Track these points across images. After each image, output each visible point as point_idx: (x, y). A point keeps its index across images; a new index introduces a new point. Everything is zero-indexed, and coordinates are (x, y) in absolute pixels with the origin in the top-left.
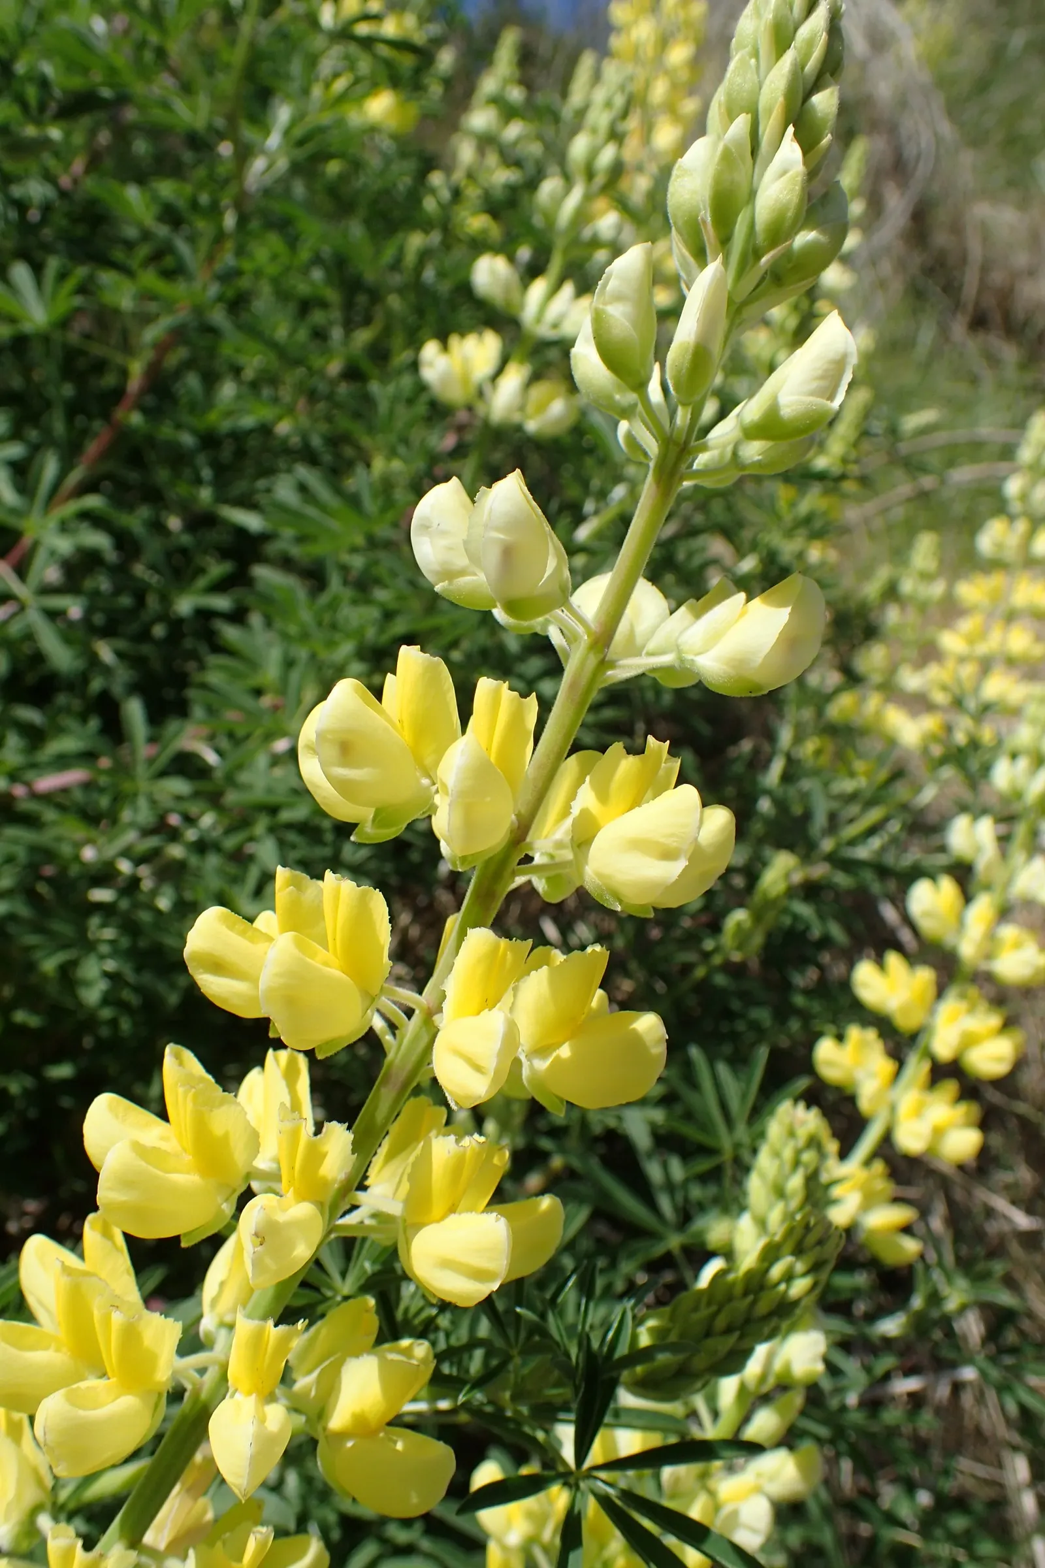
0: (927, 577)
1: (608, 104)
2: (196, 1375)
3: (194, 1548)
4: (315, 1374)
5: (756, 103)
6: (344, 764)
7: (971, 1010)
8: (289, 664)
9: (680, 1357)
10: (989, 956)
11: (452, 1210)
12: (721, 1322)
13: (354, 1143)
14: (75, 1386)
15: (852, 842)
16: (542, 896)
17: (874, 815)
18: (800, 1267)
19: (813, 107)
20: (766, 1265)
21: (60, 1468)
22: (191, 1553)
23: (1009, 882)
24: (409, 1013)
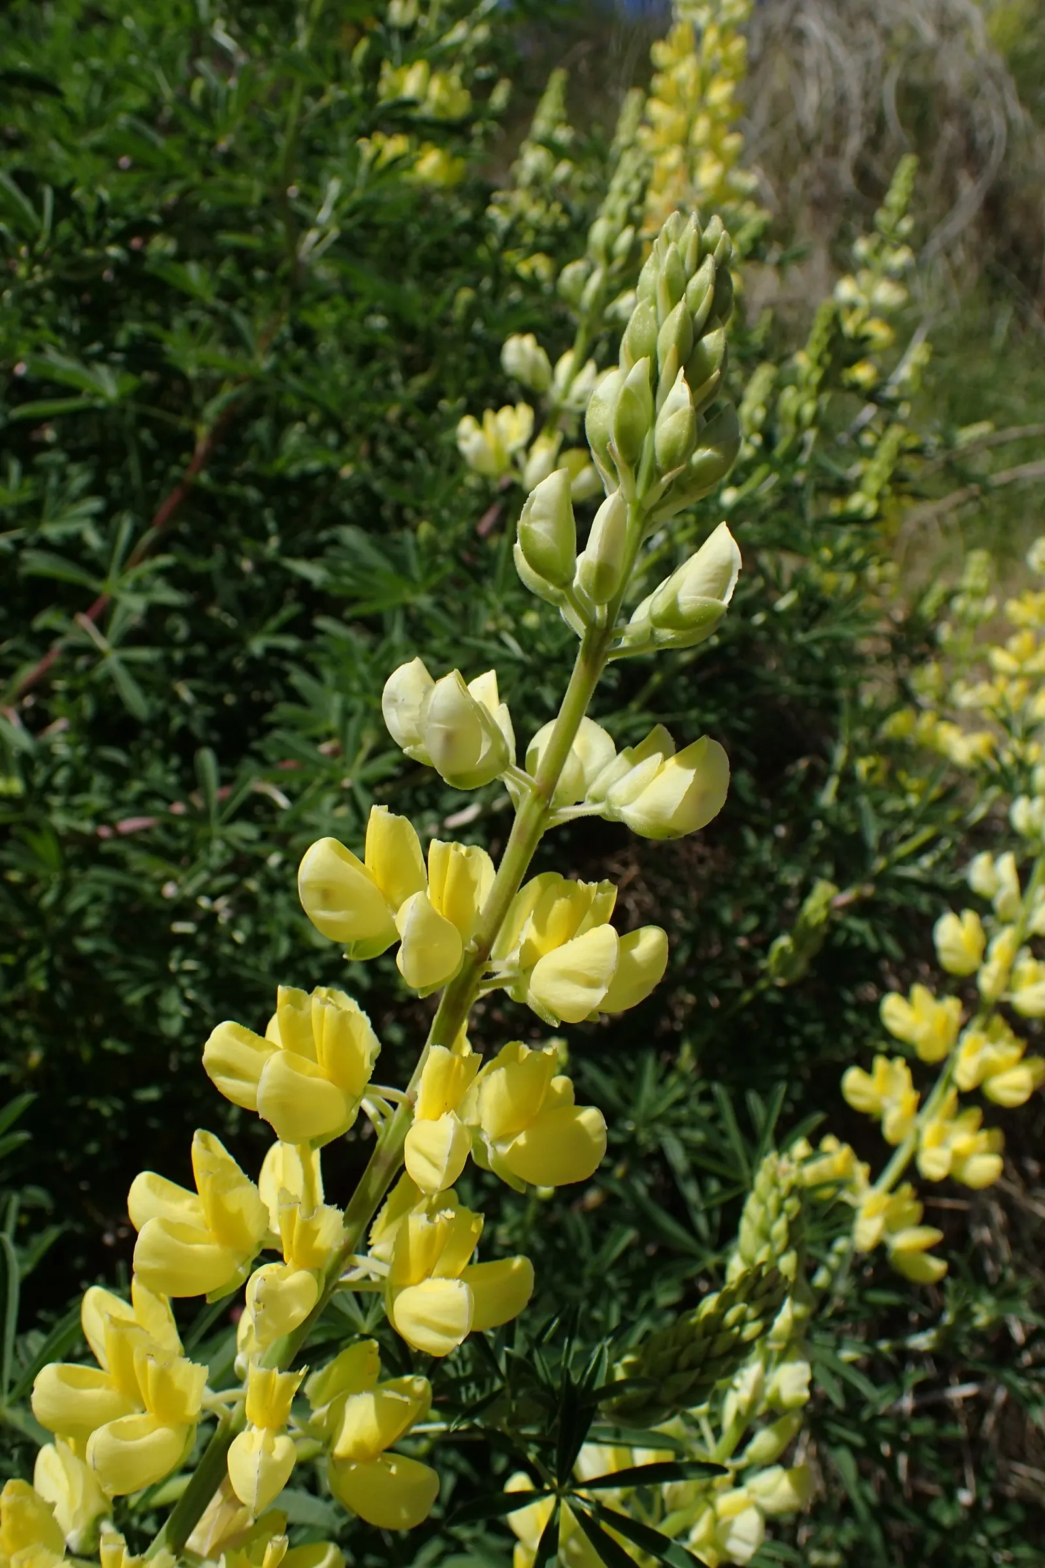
0: (977, 594)
1: (625, 191)
2: (226, 1408)
3: (225, 1553)
4: (327, 1407)
5: (655, 345)
6: (324, 908)
7: (993, 1040)
8: (347, 714)
9: (647, 1391)
10: (1009, 988)
11: (428, 1275)
12: (684, 1360)
13: (345, 1219)
14: (117, 1421)
15: (902, 862)
16: (512, 998)
17: (926, 833)
18: (751, 1313)
19: (703, 346)
20: (722, 1310)
21: (107, 1488)
22: (223, 1557)
23: (1028, 918)
24: (394, 1105)
